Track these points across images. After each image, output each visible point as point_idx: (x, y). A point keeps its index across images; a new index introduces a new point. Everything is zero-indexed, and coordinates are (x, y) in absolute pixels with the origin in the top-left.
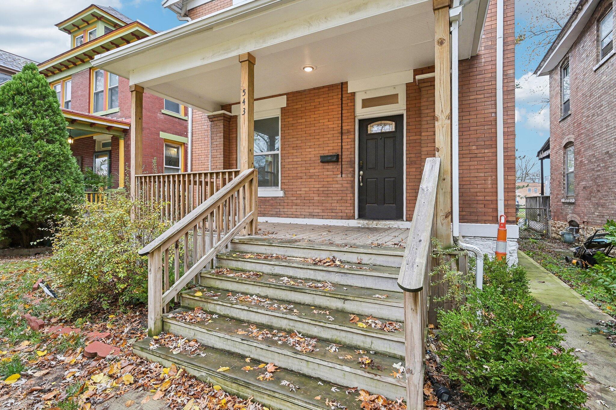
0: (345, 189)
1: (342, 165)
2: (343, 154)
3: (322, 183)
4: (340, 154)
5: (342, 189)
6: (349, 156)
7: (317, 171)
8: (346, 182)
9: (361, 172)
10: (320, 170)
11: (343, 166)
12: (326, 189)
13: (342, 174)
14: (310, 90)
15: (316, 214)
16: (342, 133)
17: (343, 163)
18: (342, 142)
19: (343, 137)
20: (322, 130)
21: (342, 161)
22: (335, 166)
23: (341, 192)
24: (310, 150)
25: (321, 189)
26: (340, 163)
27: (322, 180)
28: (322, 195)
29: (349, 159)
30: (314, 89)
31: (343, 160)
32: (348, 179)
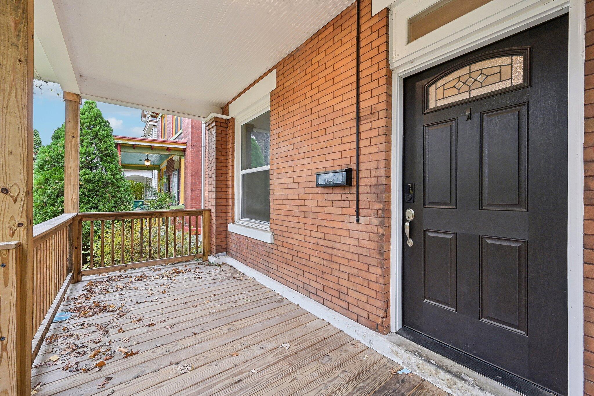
0: (365, 252)
1: (358, 193)
2: (362, 166)
3: (324, 230)
4: (354, 167)
5: (359, 250)
6: (373, 173)
7: (315, 203)
8: (366, 236)
9: (411, 213)
10: (320, 203)
11: (362, 197)
12: (329, 244)
13: (358, 216)
14: (305, 44)
15: (314, 291)
16: (358, 119)
17: (361, 189)
18: (358, 140)
19: (362, 128)
20: (323, 119)
21: (358, 186)
22: (344, 196)
23: (356, 257)
24: (305, 161)
25: (321, 242)
26: (354, 190)
27: (322, 223)
28: (323, 255)
29: (373, 181)
30: (312, 39)
31: (362, 182)
32: (370, 228)
